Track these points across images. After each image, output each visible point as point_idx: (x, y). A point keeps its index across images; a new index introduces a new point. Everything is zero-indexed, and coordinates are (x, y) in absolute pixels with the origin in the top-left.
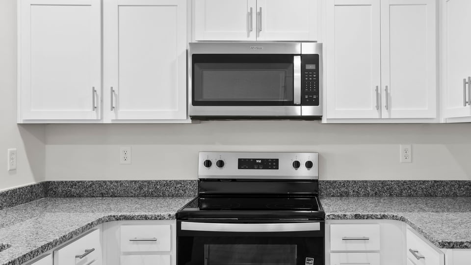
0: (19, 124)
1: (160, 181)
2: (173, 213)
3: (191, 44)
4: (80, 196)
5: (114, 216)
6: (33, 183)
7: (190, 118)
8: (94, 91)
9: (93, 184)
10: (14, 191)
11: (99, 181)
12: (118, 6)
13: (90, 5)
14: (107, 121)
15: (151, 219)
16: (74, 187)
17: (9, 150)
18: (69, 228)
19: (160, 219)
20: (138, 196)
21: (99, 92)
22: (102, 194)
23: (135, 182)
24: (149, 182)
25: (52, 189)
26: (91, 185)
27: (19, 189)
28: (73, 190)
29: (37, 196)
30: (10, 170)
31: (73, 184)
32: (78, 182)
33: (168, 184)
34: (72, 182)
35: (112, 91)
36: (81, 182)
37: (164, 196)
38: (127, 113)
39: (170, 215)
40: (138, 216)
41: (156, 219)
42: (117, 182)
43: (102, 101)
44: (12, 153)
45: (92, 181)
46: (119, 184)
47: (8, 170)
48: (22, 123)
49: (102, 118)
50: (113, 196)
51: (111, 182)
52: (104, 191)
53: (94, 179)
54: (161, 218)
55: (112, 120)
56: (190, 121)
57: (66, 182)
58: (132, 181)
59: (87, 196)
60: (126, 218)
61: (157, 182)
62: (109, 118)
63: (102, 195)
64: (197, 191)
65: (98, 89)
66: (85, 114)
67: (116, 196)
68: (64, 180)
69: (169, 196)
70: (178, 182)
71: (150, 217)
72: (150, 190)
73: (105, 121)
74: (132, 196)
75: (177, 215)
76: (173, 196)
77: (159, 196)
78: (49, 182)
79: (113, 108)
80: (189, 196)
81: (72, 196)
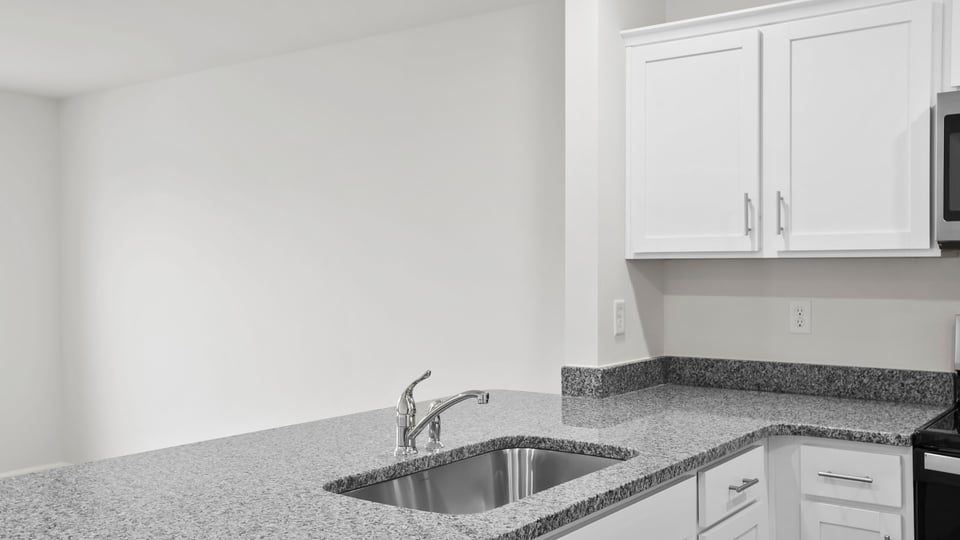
0: (627, 260)
1: (869, 370)
2: (906, 434)
3: (941, 96)
4: (720, 387)
5: (789, 427)
6: (647, 358)
7: (937, 246)
8: (748, 200)
9: (743, 367)
10: (623, 368)
11: (752, 362)
12: (791, 41)
13: (740, 48)
14: (769, 252)
15: (860, 439)
16: (710, 369)
17: (616, 301)
18: (717, 437)
19: (878, 442)
20: (824, 395)
21: (755, 202)
22: (758, 385)
23: (820, 368)
24: (846, 370)
25: (674, 371)
26: (738, 370)
27: (630, 365)
28: (708, 374)
29: (654, 381)
30: (618, 335)
31: (710, 364)
32: (717, 361)
33: (887, 376)
34: (707, 360)
35: (780, 199)
36: (722, 361)
37: (877, 399)
38: (807, 239)
39: (899, 437)
40: (834, 431)
41: (869, 440)
42: (785, 365)
43: (760, 218)
44: (620, 307)
45: (740, 361)
46: (789, 369)
47: (615, 333)
48: (632, 258)
49: (760, 249)
50: (778, 390)
51: (774, 365)
52: (760, 381)
53: (745, 358)
54: (882, 441)
55: (779, 252)
56: (937, 252)
57: (696, 359)
58: (812, 367)
59: (732, 388)
60: (811, 432)
61: (864, 372)
62: (772, 248)
63: (759, 388)
64: (952, 395)
65: (754, 197)
66: (731, 241)
67: (783, 392)
68: (693, 356)
69: (888, 400)
70: (907, 375)
71: (858, 436)
72: (849, 386)
73: (766, 255)
74: (813, 395)
75: (914, 437)
76: (897, 401)
77: (866, 399)
78: (670, 358)
79: (780, 229)
80: (933, 405)
81: (707, 385)
